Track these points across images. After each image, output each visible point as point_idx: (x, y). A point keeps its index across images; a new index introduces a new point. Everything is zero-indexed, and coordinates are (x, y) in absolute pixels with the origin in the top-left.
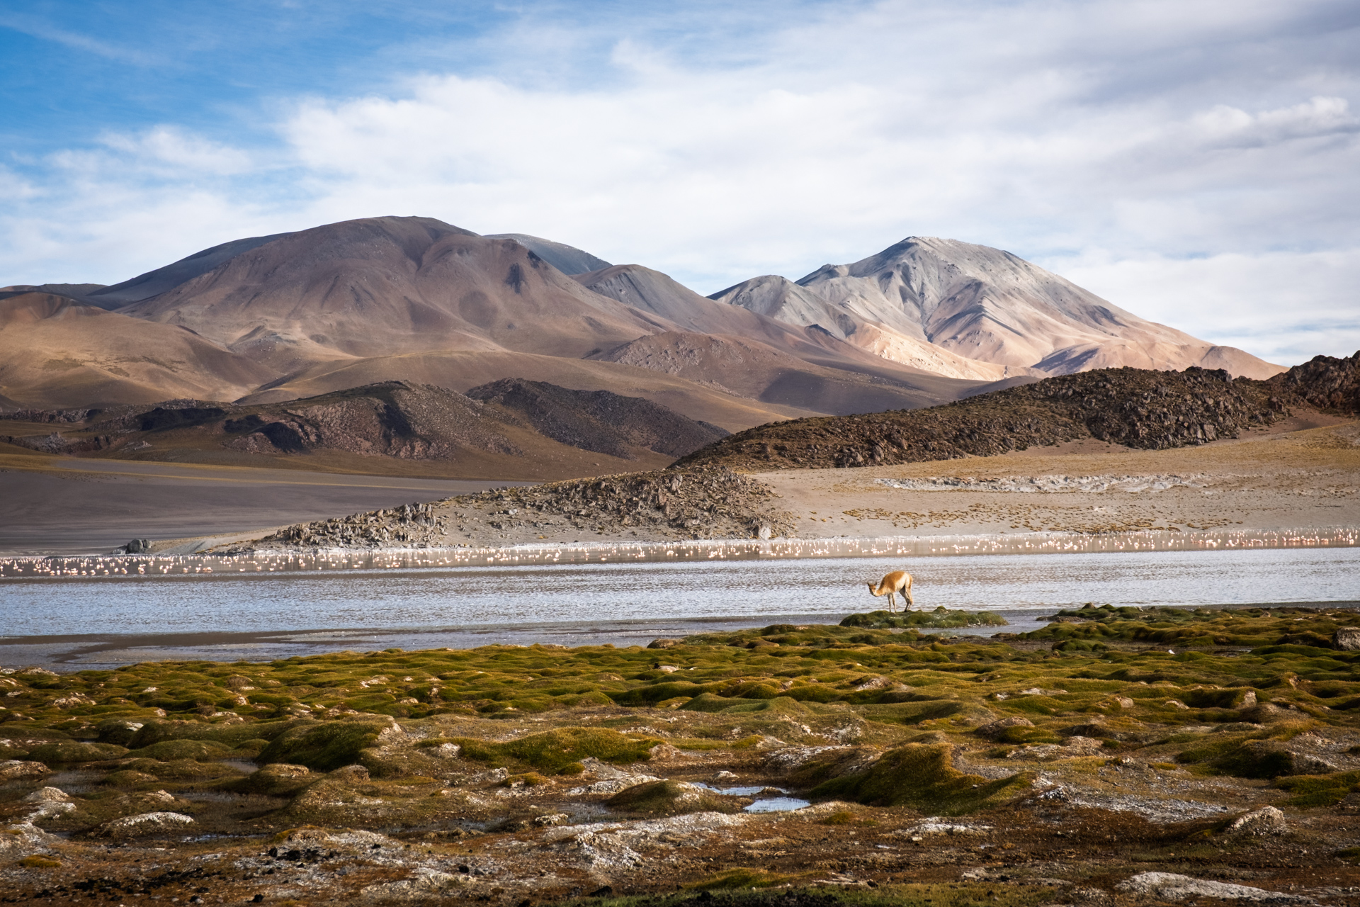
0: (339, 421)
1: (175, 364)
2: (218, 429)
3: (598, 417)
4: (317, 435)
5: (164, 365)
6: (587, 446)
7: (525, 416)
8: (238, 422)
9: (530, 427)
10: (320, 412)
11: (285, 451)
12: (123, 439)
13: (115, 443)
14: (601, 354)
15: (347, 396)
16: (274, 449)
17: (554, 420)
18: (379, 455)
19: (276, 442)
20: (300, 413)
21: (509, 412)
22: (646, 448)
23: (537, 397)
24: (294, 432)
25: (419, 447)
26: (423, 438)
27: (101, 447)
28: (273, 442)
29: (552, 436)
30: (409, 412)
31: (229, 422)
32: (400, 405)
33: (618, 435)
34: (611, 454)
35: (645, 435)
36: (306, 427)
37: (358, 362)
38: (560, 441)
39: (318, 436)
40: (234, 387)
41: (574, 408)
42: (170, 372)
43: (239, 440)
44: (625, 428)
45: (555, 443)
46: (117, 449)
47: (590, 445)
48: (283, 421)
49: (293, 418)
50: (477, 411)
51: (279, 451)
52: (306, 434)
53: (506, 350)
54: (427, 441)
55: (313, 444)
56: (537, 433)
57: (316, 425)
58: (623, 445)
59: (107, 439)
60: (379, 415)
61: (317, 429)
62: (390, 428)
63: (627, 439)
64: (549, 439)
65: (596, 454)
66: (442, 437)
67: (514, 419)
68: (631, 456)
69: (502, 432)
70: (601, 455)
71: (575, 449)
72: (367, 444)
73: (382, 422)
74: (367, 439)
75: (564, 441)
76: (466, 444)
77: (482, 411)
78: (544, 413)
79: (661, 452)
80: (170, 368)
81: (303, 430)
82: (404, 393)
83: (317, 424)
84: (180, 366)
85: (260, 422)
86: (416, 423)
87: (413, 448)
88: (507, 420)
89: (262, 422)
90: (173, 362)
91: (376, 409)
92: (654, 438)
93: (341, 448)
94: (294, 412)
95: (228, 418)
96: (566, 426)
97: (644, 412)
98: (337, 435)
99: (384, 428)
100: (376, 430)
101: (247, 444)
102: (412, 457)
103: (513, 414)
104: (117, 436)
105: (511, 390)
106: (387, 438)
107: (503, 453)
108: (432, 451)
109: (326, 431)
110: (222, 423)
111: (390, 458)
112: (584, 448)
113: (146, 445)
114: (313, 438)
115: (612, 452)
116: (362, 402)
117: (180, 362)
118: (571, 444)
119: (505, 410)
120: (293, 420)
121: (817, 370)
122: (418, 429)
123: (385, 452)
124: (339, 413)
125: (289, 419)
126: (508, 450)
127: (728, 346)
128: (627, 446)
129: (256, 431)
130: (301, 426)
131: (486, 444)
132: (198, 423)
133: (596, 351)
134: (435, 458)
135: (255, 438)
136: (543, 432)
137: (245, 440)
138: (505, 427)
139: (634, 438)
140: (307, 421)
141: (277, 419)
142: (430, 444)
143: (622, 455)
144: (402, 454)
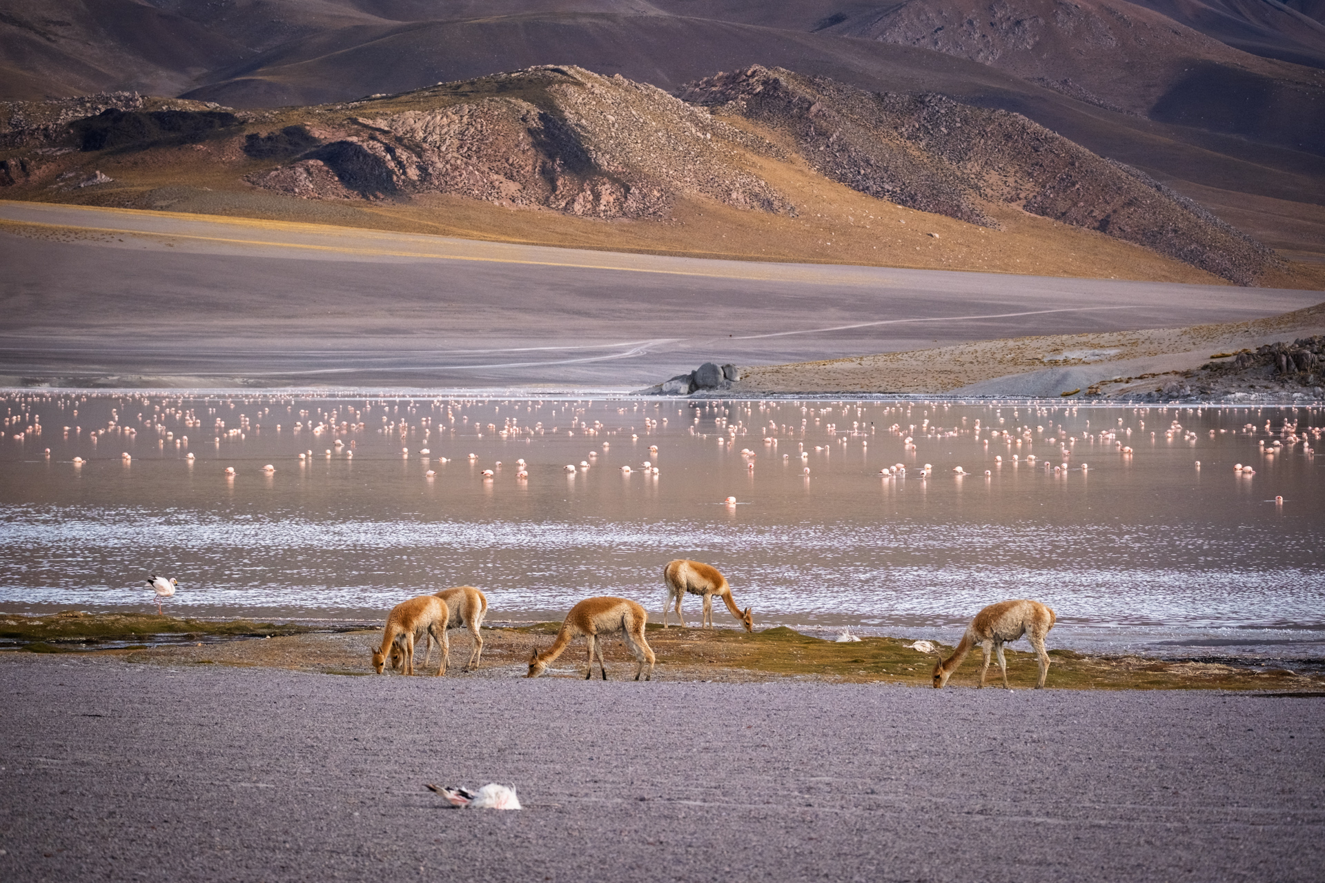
0: (456, 143)
1: (52, 28)
2: (234, 151)
3: (923, 144)
4: (419, 168)
5: (31, 28)
6: (908, 199)
7: (790, 139)
8: (269, 138)
9: (800, 159)
10: (419, 125)
11: (364, 196)
12: (53, 166)
13: (39, 173)
14: (846, 23)
15: (465, 95)
16: (344, 191)
17: (843, 149)
18: (535, 207)
19: (348, 179)
20: (382, 124)
21: (760, 132)
22: (1013, 205)
23: (811, 104)
24: (379, 161)
25: (608, 195)
26: (614, 179)
27: (12, 181)
28: (341, 178)
29: (842, 179)
30: (583, 127)
31: (253, 138)
32: (568, 114)
33: (962, 181)
34: (954, 215)
35: (1011, 180)
36: (399, 151)
37: (398, 30)
38: (856, 188)
39: (423, 169)
40: (163, 73)
41: (876, 127)
42: (42, 40)
43: (277, 172)
44: (973, 167)
45: (851, 194)
46: (44, 184)
47: (913, 198)
48: (354, 139)
49: (372, 134)
50: (704, 129)
51: (355, 197)
52: (400, 164)
53: (663, 13)
54: (623, 186)
55: (413, 183)
56: (813, 172)
57: (416, 149)
58: (970, 200)
59: (23, 166)
60: (530, 132)
61: (420, 156)
62: (552, 157)
63: (978, 188)
64: (836, 184)
65: (927, 215)
66: (647, 176)
67: (770, 146)
68: (988, 219)
69: (753, 171)
70: (937, 216)
71: (886, 205)
72: (512, 187)
73: (537, 145)
74: (511, 177)
75: (866, 189)
76: (691, 192)
77: (712, 128)
78: (824, 134)
79: (1044, 213)
80: (43, 35)
81: (394, 158)
82: (571, 89)
83: (418, 146)
84: (60, 31)
85: (310, 140)
86: (598, 149)
87: (597, 197)
88: (756, 146)
89: (314, 140)
90: (48, 22)
91: (524, 119)
92: (1029, 188)
93: (466, 192)
94: (370, 122)
95: (250, 131)
96: (867, 162)
97: (1008, 137)
98: (456, 168)
99: (541, 157)
100: (527, 160)
101: (295, 180)
102: (595, 213)
103: (767, 133)
104: (42, 160)
105: (759, 89)
106: (549, 177)
107: (759, 210)
108: (632, 204)
109: (435, 159)
110: (238, 142)
111: (555, 214)
112: (903, 203)
113: (103, 178)
114: (413, 173)
115: (955, 212)
116: (499, 106)
117: (61, 24)
118: (877, 195)
119: (751, 128)
120: (373, 138)
121: (1256, 65)
122: (603, 161)
123: (546, 202)
124: (456, 127)
125: (365, 136)
126: (768, 204)
127: (1088, 14)
128: (978, 200)
129: (308, 157)
130: (389, 150)
131: (728, 192)
132: (195, 139)
133: (837, 19)
134: (638, 215)
135: (307, 170)
136: (823, 170)
137: (288, 172)
138: (755, 158)
139: (990, 186)
140: (399, 140)
141: (340, 136)
142: (628, 189)
143: (971, 217)
144: (577, 207)
